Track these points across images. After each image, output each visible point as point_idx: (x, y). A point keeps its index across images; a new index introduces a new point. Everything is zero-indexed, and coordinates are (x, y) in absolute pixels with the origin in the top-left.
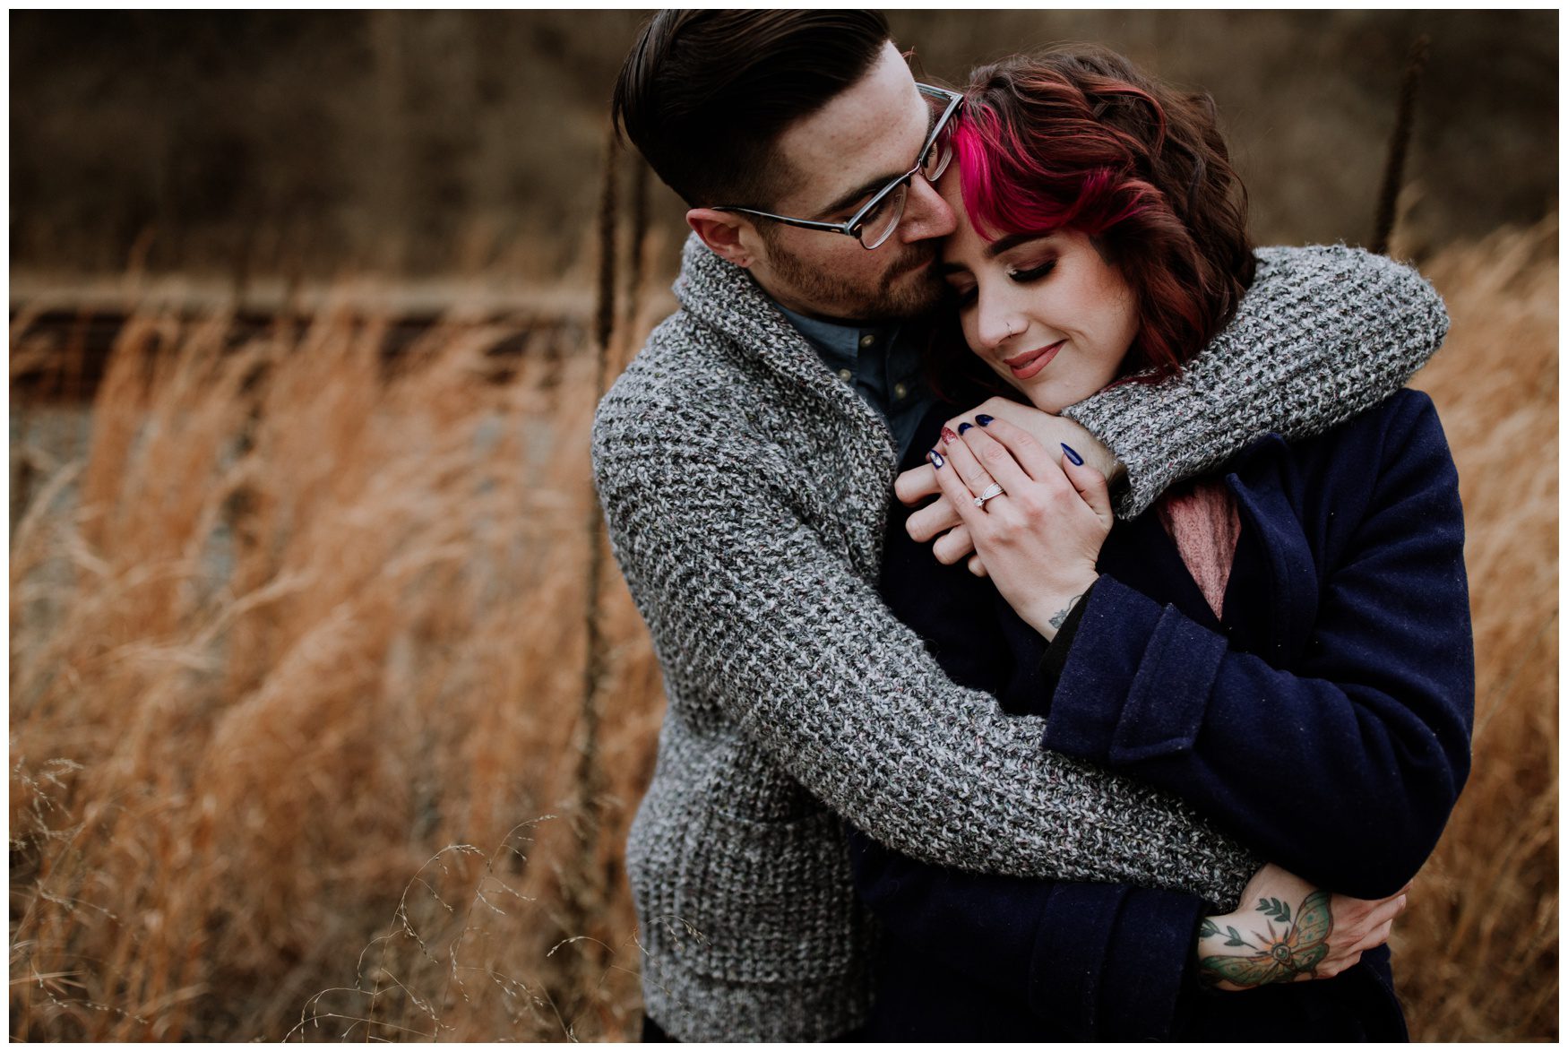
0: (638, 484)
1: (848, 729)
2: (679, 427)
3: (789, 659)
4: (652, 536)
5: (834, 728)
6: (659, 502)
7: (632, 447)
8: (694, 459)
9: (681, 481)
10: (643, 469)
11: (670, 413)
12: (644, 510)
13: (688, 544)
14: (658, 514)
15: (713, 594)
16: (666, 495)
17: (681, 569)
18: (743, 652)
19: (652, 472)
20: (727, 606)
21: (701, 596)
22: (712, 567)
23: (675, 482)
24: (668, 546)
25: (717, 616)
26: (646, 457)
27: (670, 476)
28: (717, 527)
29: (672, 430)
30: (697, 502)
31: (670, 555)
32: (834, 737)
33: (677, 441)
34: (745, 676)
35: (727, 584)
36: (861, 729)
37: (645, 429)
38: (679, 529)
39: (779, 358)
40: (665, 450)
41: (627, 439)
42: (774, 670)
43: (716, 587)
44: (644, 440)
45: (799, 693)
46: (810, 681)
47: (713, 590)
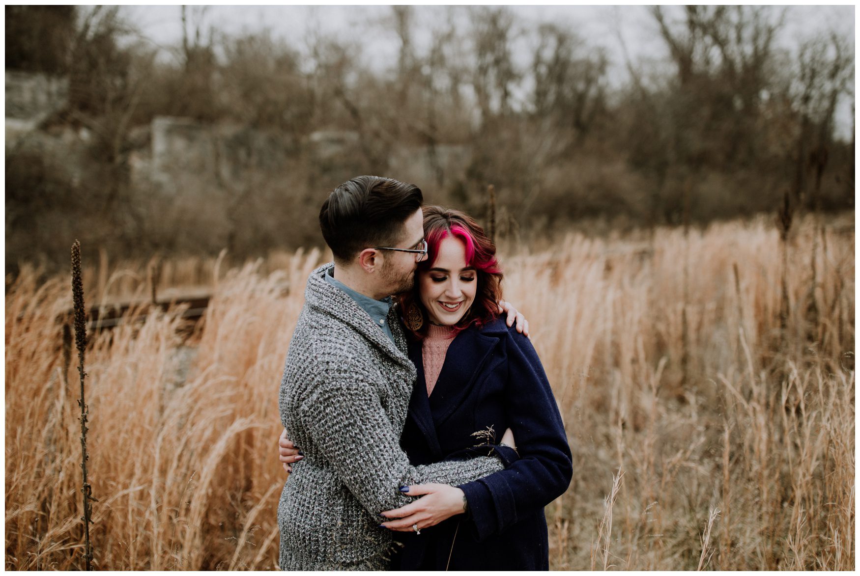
0: (341, 388)
1: (382, 490)
2: (357, 366)
3: (372, 462)
4: (339, 408)
5: (378, 489)
6: (347, 397)
7: (340, 373)
8: (362, 381)
9: (357, 389)
10: (344, 383)
11: (353, 360)
12: (339, 398)
13: (353, 413)
14: (345, 400)
15: (356, 433)
16: (349, 394)
17: (346, 422)
18: (358, 457)
19: (348, 385)
20: (358, 439)
21: (351, 434)
22: (359, 424)
23: (355, 389)
24: (344, 413)
25: (354, 442)
26: (346, 379)
27: (354, 387)
28: (364, 407)
29: (355, 368)
30: (360, 398)
31: (344, 417)
32: (377, 492)
33: (357, 373)
34: (356, 466)
35: (361, 431)
36: (386, 491)
37: (345, 367)
38: (351, 407)
39: (372, 336)
40: (353, 377)
41: (339, 371)
42: (366, 465)
43: (357, 431)
44: (345, 371)
45: (371, 475)
46: (376, 471)
47: (356, 432)
